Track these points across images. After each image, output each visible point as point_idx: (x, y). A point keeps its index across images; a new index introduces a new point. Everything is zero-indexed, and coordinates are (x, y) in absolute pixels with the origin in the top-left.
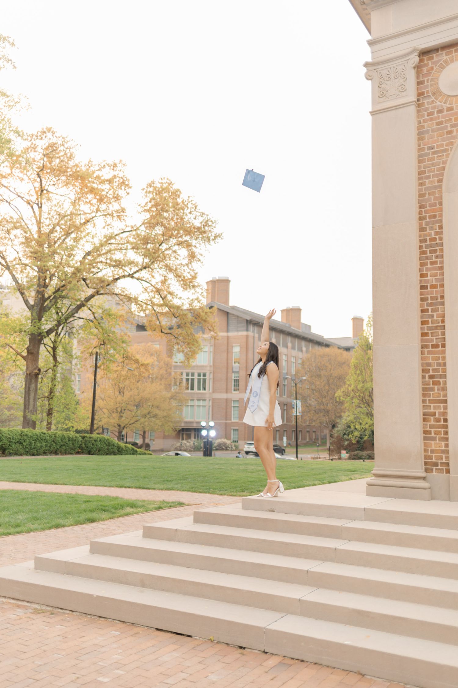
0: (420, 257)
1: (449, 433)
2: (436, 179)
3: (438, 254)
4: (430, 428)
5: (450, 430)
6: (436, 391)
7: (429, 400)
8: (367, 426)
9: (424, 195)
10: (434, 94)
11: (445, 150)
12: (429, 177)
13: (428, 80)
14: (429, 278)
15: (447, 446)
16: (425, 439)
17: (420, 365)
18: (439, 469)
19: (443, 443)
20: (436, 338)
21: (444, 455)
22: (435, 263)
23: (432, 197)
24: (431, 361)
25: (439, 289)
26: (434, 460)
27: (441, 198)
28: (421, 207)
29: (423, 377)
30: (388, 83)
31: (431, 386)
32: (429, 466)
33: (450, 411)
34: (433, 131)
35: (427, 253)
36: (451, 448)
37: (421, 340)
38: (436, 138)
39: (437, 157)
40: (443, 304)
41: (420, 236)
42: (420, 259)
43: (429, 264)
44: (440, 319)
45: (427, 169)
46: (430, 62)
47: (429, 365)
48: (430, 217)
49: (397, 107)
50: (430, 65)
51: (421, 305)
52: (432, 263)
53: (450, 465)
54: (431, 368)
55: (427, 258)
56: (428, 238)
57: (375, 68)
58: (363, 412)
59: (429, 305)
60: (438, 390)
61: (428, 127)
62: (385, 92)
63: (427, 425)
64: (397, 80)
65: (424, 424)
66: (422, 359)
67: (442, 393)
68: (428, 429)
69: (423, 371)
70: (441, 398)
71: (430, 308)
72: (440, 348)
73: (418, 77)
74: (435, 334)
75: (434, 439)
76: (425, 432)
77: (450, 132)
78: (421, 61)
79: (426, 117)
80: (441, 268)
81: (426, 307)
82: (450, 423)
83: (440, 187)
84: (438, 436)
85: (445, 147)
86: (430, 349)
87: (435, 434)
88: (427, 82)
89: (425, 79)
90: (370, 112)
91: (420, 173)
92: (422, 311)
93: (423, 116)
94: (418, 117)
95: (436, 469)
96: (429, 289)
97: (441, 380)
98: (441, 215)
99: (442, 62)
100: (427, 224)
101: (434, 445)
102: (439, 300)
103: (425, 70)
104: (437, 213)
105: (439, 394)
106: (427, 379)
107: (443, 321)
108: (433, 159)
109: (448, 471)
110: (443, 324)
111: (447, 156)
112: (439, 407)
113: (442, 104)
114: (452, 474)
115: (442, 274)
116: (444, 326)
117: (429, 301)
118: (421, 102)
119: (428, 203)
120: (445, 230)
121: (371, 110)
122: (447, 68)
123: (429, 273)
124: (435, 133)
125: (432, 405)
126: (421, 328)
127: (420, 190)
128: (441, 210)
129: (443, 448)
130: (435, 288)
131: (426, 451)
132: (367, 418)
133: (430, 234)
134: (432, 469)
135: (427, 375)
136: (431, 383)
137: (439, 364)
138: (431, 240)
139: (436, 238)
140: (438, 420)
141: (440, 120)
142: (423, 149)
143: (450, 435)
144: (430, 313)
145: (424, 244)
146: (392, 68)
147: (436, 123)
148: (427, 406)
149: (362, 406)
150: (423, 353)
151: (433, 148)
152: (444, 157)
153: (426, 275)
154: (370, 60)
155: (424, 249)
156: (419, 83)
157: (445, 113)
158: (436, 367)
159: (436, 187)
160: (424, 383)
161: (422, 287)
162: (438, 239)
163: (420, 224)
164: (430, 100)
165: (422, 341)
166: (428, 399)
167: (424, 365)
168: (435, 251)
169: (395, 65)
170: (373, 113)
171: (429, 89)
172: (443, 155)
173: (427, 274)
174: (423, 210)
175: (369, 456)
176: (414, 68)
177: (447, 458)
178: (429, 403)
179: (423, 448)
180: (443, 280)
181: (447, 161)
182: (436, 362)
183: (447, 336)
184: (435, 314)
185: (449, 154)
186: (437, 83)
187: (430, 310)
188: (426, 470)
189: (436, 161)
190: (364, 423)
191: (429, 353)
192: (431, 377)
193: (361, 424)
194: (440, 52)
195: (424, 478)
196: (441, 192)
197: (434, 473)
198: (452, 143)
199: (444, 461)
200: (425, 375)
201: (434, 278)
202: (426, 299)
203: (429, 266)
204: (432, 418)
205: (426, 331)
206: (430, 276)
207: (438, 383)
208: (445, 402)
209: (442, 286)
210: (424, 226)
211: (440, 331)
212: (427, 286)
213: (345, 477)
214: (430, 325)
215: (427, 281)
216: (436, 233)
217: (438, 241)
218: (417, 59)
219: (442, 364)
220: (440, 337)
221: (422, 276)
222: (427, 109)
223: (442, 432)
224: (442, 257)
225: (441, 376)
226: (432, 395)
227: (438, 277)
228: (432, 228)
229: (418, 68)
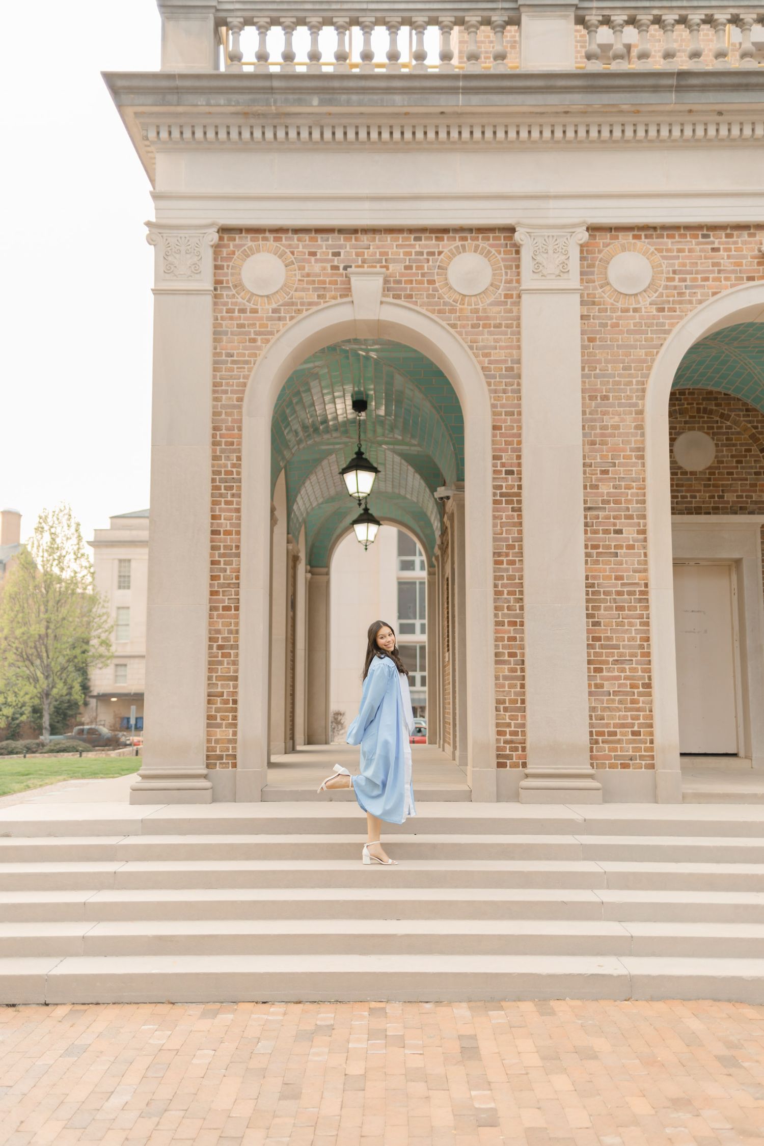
0: (212, 493)
1: (239, 718)
2: (235, 396)
3: (234, 491)
4: (215, 712)
5: (240, 714)
6: (225, 665)
7: (216, 677)
8: (27, 698)
9: (220, 414)
10: (235, 286)
11: (247, 362)
12: (226, 392)
13: (228, 266)
14: (222, 521)
15: (235, 734)
16: (209, 726)
17: (207, 632)
18: (224, 763)
19: (231, 731)
20: (229, 599)
21: (230, 746)
22: (230, 503)
23: (230, 419)
24: (220, 627)
25: (234, 536)
26: (218, 753)
27: (240, 421)
28: (215, 428)
29: (210, 647)
30: (177, 256)
31: (220, 658)
32: (211, 760)
33: (241, 690)
34: (233, 333)
35: (221, 490)
36: (239, 736)
37: (210, 599)
38: (236, 344)
39: (238, 368)
40: (238, 555)
41: (213, 466)
42: (213, 495)
43: (223, 503)
44: (235, 574)
45: (224, 381)
46: (231, 244)
47: (218, 632)
48: (227, 444)
49: (188, 292)
50: (231, 248)
51: (212, 555)
52: (227, 503)
53: (238, 757)
54: (220, 636)
55: (221, 495)
56: (223, 470)
57: (160, 231)
58: (21, 674)
59: (220, 556)
60: (228, 664)
61: (226, 327)
62: (172, 267)
63: (211, 708)
64: (188, 256)
65: (208, 708)
66: (210, 624)
67: (232, 667)
68: (213, 713)
69: (211, 639)
70: (232, 674)
71: (222, 560)
72: (233, 612)
73: (215, 259)
74: (227, 593)
75: (219, 726)
76: (209, 717)
77: (254, 341)
78: (221, 239)
79: (224, 314)
80: (238, 510)
81: (217, 559)
82: (240, 706)
83: (240, 407)
84: (224, 722)
85: (247, 358)
86: (221, 612)
87: (222, 719)
88: (228, 269)
89: (225, 264)
90: (152, 290)
91: (215, 385)
92: (213, 563)
93: (221, 312)
94: (214, 311)
95: (220, 763)
96: (222, 536)
97: (232, 652)
98: (239, 444)
99: (245, 247)
100: (222, 451)
101: (219, 733)
102: (234, 551)
103: (225, 252)
104: (235, 440)
105: (229, 668)
106: (215, 650)
107: (237, 578)
108: (232, 370)
109: (234, 765)
110: (237, 581)
111: (250, 370)
112: (228, 685)
113: (245, 301)
114: (239, 769)
115: (239, 518)
116: (239, 584)
117: (222, 551)
118: (219, 292)
119: (224, 425)
120: (244, 463)
121: (153, 287)
122: (252, 258)
123: (223, 514)
124: (236, 338)
125: (219, 683)
126: (210, 584)
127: (214, 407)
128: (240, 437)
129: (231, 737)
130: (229, 535)
131: (209, 741)
132: (28, 684)
133: (226, 466)
134: (216, 764)
135: (215, 645)
136: (220, 655)
137: (230, 632)
138: (227, 473)
139: (233, 471)
140: (226, 702)
141: (242, 322)
142: (220, 354)
143: (240, 721)
144: (222, 566)
145: (217, 477)
146: (183, 239)
147: (237, 324)
148: (213, 684)
149: (20, 664)
150: (211, 617)
151: (232, 356)
152: (246, 370)
153: (219, 518)
154: (153, 219)
155: (218, 484)
156: (216, 267)
157: (248, 314)
158: (226, 635)
159: (234, 407)
160: (211, 655)
161: (214, 532)
162: (235, 473)
163: (214, 451)
164: (230, 293)
165: (211, 601)
166: (214, 675)
167: (213, 632)
168: (231, 488)
169: (186, 235)
170: (156, 292)
171: (229, 278)
172: (244, 368)
173: (220, 515)
174: (218, 433)
175: (27, 748)
176: (212, 246)
177: (234, 748)
178: (216, 680)
179: (205, 738)
180: (239, 525)
181: (249, 376)
182: (226, 628)
183: (242, 597)
184: (228, 567)
185: (252, 368)
186: (240, 274)
187: (222, 563)
188: (208, 766)
189: (235, 373)
190: (22, 693)
191: (219, 616)
192: (220, 647)
193: (16, 694)
194: (244, 235)
195: (205, 777)
196: (240, 414)
197: (218, 768)
198: (255, 355)
199: (230, 752)
200: (213, 645)
201: (228, 522)
202: (218, 548)
203: (223, 506)
204: (219, 699)
205: (216, 589)
206: (224, 519)
207: (229, 655)
208: (235, 679)
209: (238, 533)
210: (218, 453)
211: (233, 590)
212: (220, 531)
213: (18, 785)
214: (222, 581)
215: (220, 525)
216: (234, 466)
217: (235, 476)
218: (216, 237)
219: (234, 632)
220: (233, 597)
221: (214, 517)
222: (225, 304)
223: (231, 717)
224: (239, 496)
225: (232, 647)
226: (221, 670)
227: (234, 521)
228: (228, 458)
229: (217, 248)
